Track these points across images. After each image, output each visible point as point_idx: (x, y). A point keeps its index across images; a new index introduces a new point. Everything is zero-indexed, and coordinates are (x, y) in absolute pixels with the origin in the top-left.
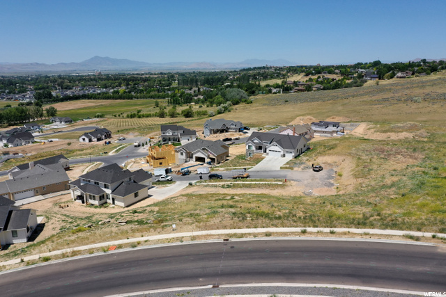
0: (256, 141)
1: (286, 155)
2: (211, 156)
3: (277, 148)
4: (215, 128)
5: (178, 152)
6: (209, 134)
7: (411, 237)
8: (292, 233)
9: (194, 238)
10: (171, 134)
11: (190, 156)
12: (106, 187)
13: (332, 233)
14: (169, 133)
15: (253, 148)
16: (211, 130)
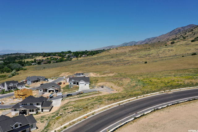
0: (73, 81)
1: (86, 84)
2: (57, 89)
3: (83, 82)
4: (34, 80)
5: (38, 90)
6: (31, 83)
7: (161, 93)
8: (134, 99)
9: (109, 107)
10: (12, 85)
11: (46, 91)
12: (38, 104)
13: (144, 96)
14: (11, 85)
15: (72, 84)
16: (32, 82)
